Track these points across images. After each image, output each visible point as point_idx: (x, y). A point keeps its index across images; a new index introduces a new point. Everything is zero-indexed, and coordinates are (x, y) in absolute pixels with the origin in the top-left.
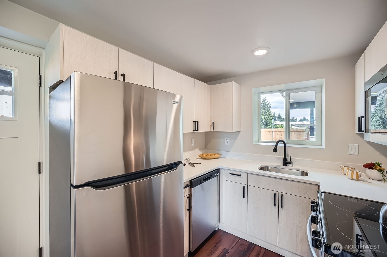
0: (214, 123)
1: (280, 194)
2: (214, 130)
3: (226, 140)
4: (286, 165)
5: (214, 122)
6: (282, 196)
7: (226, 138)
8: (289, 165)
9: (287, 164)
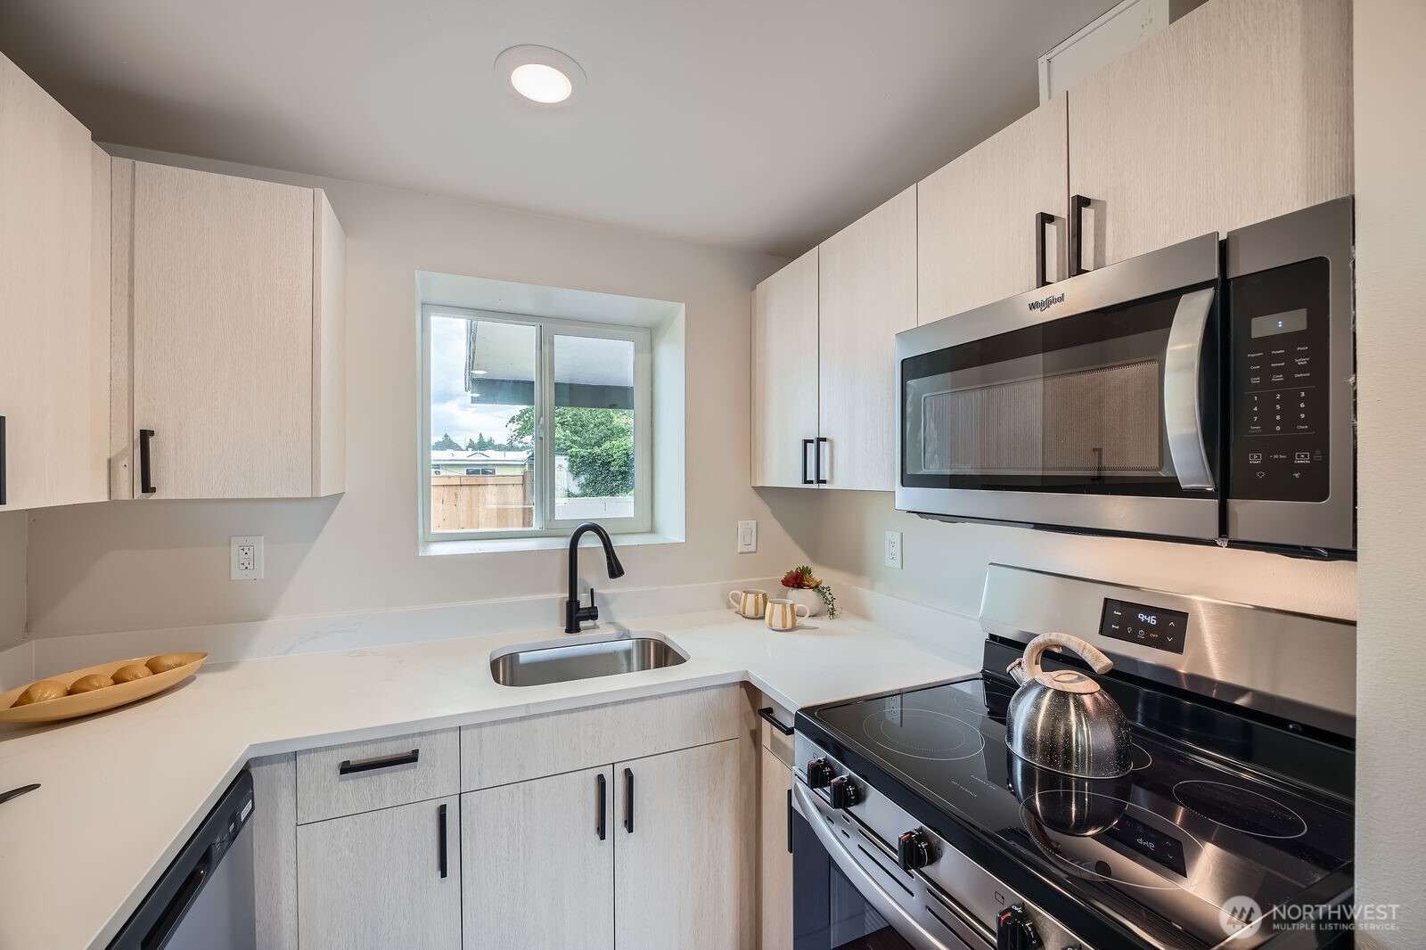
0: (151, 440)
1: (620, 769)
2: (154, 490)
3: (234, 549)
4: (578, 630)
5: (152, 433)
6: (628, 773)
7: (233, 539)
8: (589, 623)
9: (583, 624)
